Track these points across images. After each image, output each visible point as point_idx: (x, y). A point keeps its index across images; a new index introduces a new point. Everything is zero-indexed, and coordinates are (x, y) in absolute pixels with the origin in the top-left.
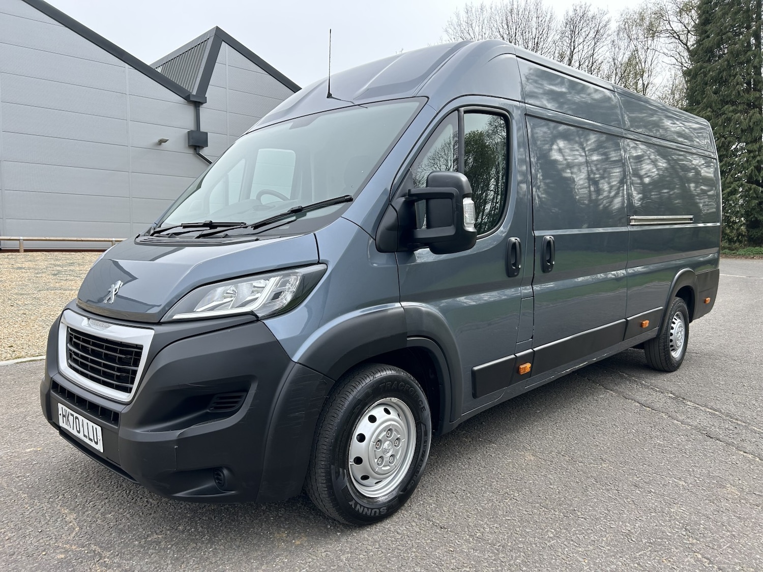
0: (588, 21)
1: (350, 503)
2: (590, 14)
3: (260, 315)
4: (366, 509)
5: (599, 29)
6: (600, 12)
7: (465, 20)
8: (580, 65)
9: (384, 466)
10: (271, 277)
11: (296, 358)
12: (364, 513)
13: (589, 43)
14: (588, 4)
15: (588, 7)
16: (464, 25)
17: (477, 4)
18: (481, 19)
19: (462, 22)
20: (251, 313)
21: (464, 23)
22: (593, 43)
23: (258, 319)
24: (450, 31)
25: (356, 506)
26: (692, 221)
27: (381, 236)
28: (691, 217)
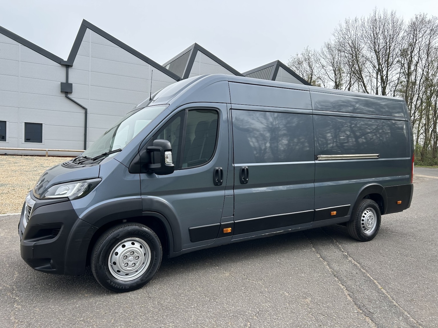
0: (426, 24)
1: (108, 281)
2: (427, 20)
3: (70, 198)
4: (117, 285)
5: (433, 28)
6: (434, 18)
7: (345, 27)
8: (420, 51)
9: (128, 267)
10: (78, 183)
11: (80, 217)
12: (116, 286)
13: (426, 37)
14: (425, 14)
15: (425, 16)
16: (344, 31)
17: (352, 18)
18: (355, 26)
19: (343, 29)
20: (67, 197)
21: (344, 29)
22: (429, 37)
23: (69, 200)
24: (336, 35)
25: (111, 283)
26: (378, 157)
27: (131, 166)
28: (378, 155)
